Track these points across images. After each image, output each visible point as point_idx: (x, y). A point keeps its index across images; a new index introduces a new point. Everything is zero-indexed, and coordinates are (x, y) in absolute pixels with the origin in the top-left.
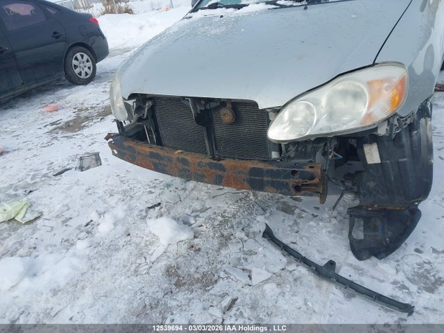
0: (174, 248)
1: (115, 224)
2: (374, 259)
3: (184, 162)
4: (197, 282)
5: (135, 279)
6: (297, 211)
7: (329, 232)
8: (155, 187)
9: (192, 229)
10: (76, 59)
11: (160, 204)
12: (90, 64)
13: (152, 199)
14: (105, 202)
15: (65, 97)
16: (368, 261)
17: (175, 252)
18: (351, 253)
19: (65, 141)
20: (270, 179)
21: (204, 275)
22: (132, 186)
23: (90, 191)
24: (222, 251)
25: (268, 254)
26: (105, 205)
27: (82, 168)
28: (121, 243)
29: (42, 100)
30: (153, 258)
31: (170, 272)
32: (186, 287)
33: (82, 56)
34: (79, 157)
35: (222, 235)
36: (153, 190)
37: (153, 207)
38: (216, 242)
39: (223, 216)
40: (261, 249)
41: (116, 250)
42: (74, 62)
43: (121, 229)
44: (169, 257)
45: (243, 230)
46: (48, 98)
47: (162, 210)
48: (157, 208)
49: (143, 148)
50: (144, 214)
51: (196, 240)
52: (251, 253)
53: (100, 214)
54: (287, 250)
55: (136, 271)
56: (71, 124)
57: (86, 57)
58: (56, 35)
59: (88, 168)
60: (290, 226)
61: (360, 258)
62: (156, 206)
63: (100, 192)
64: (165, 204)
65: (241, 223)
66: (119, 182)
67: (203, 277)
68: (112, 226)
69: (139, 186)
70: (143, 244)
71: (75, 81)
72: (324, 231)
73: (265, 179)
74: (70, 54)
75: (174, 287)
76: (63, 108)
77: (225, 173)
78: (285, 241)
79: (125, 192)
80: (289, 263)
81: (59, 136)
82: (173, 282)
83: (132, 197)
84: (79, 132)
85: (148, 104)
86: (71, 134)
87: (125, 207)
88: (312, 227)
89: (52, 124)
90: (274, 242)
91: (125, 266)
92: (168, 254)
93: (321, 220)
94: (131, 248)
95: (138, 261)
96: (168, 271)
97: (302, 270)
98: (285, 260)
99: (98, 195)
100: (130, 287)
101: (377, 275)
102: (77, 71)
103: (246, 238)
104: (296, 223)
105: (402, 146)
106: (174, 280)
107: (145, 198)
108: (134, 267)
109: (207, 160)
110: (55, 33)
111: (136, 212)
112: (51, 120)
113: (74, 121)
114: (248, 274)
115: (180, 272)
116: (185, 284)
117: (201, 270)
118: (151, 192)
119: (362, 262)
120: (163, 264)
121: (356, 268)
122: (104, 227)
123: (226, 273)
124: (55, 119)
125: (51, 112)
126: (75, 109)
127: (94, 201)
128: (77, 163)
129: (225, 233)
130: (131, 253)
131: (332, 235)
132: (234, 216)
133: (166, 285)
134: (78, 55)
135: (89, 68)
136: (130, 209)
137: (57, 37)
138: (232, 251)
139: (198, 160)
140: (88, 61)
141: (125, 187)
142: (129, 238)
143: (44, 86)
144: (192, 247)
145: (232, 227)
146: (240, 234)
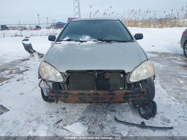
2: (151, 118)
7: (132, 114)
8: (51, 114)
13: (55, 119)
16: (149, 120)
20: (131, 95)
24: (103, 130)
25: (121, 126)
37: (59, 122)
38: (98, 128)
39: (93, 118)
40: (117, 125)
47: (64, 122)
48: (61, 122)
49: (75, 92)
52: (114, 128)
60: (119, 116)
61: (147, 119)
64: (63, 119)
65: (102, 119)
69: (42, 115)
73: (129, 96)
77: (115, 96)
80: (129, 127)
88: (126, 114)
93: (127, 111)
98: (127, 126)
101: (155, 122)
103: (108, 123)
109: (108, 92)
118: (51, 117)
121: (148, 122)
129: (100, 124)
132: (97, 117)
138: (107, 129)
144: (90, 132)
145: (100, 121)
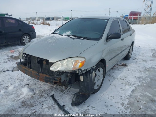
0: (27, 97)
1: (14, 88)
3: (31, 72)
4: (29, 106)
5: (13, 103)
6: (64, 92)
7: (69, 98)
8: (30, 79)
9: (34, 92)
10: (25, 38)
11: (29, 84)
12: (29, 40)
13: (27, 83)
14: (14, 81)
15: (18, 48)
17: (27, 98)
18: (71, 104)
19: (12, 62)
21: (32, 104)
22: (24, 78)
23: (12, 78)
24: (39, 99)
25: (50, 101)
26: (14, 82)
27: (12, 71)
28: (14, 93)
29: (10, 48)
30: (20, 98)
31: (23, 102)
32: (25, 107)
33: (27, 37)
34: (13, 67)
35: (41, 95)
36: (29, 80)
37: (27, 85)
38: (39, 97)
39: (44, 90)
40: (49, 100)
41: (11, 94)
42: (24, 38)
43: (15, 89)
44: (24, 98)
45: (48, 95)
46: (13, 48)
47: (29, 86)
48: (28, 85)
50: (23, 86)
51: (34, 95)
52: (47, 101)
53: (11, 84)
54: (55, 101)
55: (14, 101)
56: (16, 57)
57: (28, 37)
58: (20, 30)
59: (14, 71)
60: (60, 95)
62: (28, 84)
63: (14, 78)
64: (30, 84)
65: (48, 93)
66: (21, 76)
67: (31, 105)
68: (13, 88)
69: (26, 78)
70: (19, 94)
71: (23, 44)
72: (68, 98)
73: (48, 80)
74: (23, 36)
75: (22, 106)
76: (16, 52)
77: (40, 77)
78: (57, 99)
79: (21, 79)
81: (11, 60)
82: (23, 105)
83: (23, 81)
84: (17, 60)
85: (29, 56)
86: (14, 60)
87: (19, 84)
88: (66, 96)
89: (10, 56)
90: (53, 98)
91: (11, 99)
92: (25, 98)
93: (69, 95)
94: (16, 95)
95: (16, 98)
96: (22, 102)
97: (57, 107)
98: (54, 103)
99: (13, 79)
100: (10, 105)
102: (24, 41)
103: (47, 97)
104: (62, 95)
105: (88, 78)
106: (23, 104)
107: (26, 82)
108: (14, 100)
109: (36, 73)
110: (20, 29)
111: (21, 85)
112: (10, 55)
113: (17, 56)
114: (42, 106)
115: (26, 103)
116: (25, 106)
117: (31, 103)
118: (28, 81)
119: (72, 107)
120: (22, 100)
121: (70, 108)
122: (11, 88)
123: (37, 105)
124: (12, 55)
125: (12, 52)
126: (19, 53)
127: (11, 81)
128: (12, 69)
129: (42, 95)
130: (15, 96)
131: (70, 99)
132: (47, 91)
133: (20, 105)
134: (26, 37)
135: (28, 41)
136: (20, 84)
137: (20, 31)
138: (42, 99)
139: (34, 73)
140: (28, 39)
141: (22, 78)
142: (16, 92)
143: (13, 44)
144: (32, 97)
145: (45, 93)
146: (46, 96)
